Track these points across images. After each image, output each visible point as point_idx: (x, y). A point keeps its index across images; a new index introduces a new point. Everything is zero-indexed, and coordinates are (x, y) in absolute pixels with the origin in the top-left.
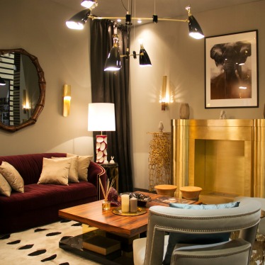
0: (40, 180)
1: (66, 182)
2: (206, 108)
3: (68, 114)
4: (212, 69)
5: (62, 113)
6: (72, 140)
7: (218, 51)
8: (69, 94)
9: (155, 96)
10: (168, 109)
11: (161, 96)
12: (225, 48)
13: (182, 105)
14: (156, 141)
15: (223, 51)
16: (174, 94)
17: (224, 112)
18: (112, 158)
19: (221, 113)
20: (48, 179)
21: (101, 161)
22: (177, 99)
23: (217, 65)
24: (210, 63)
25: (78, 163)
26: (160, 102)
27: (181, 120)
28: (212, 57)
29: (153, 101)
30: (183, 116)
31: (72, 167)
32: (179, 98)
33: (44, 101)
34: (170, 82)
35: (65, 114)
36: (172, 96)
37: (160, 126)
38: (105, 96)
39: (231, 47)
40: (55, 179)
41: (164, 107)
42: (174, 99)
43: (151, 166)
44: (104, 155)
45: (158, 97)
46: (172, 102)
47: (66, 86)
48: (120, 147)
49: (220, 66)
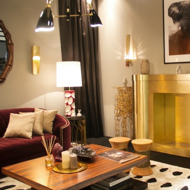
0: (6, 134)
1: (30, 135)
2: (165, 63)
3: (38, 72)
4: (170, 27)
5: (32, 72)
6: (43, 96)
7: (175, 10)
8: (38, 54)
9: (120, 54)
10: (132, 65)
11: (125, 53)
12: (182, 6)
13: (143, 61)
14: (121, 94)
15: (179, 9)
16: (137, 51)
17: (180, 67)
18: (79, 111)
19: (177, 68)
20: (13, 133)
21: (69, 114)
22: (140, 55)
23: (174, 23)
24: (168, 20)
25: (43, 117)
26: (125, 59)
27: (141, 75)
28: (170, 15)
29: (119, 58)
30: (144, 71)
31: (38, 121)
32: (142, 55)
33: (12, 61)
34: (133, 40)
35: (35, 72)
36: (135, 53)
37: (124, 81)
38: (74, 55)
39: (186, 4)
40: (19, 133)
41: (128, 63)
42: (137, 56)
43: (116, 117)
44: (72, 109)
45: (123, 54)
46: (135, 58)
47: (35, 47)
48: (90, 100)
49: (178, 24)
